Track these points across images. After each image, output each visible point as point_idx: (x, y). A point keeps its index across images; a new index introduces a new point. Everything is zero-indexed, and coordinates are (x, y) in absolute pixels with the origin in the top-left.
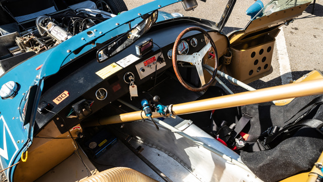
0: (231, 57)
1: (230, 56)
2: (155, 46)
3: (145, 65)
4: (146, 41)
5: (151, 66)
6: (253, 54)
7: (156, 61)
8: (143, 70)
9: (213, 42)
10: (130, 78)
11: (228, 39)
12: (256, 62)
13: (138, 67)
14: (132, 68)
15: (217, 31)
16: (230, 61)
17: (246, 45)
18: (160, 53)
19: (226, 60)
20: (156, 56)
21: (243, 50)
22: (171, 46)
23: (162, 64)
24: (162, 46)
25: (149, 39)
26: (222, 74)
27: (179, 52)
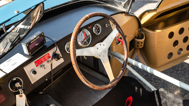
0: (143, 40)
1: (142, 38)
2: (47, 40)
3: (37, 66)
4: (35, 37)
5: (44, 66)
6: (171, 35)
7: (50, 59)
8: (35, 72)
9: (119, 27)
10: (18, 85)
11: (138, 20)
12: (176, 43)
13: (28, 69)
14: (19, 71)
15: (124, 12)
16: (142, 44)
17: (161, 24)
18: (55, 48)
19: (138, 43)
20: (51, 53)
21: (158, 31)
22: (68, 38)
23: (59, 61)
24: (56, 39)
25: (39, 33)
26: (134, 62)
27: (80, 43)
